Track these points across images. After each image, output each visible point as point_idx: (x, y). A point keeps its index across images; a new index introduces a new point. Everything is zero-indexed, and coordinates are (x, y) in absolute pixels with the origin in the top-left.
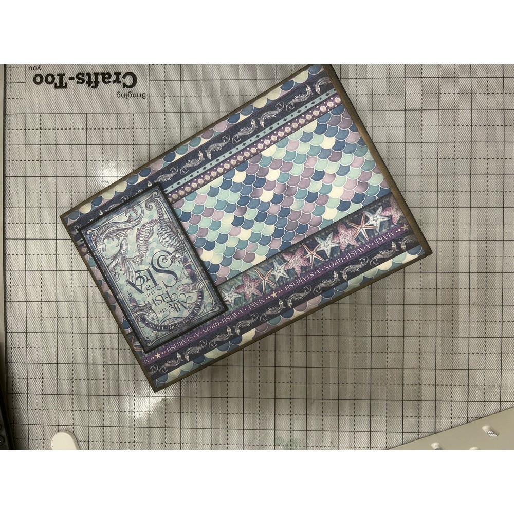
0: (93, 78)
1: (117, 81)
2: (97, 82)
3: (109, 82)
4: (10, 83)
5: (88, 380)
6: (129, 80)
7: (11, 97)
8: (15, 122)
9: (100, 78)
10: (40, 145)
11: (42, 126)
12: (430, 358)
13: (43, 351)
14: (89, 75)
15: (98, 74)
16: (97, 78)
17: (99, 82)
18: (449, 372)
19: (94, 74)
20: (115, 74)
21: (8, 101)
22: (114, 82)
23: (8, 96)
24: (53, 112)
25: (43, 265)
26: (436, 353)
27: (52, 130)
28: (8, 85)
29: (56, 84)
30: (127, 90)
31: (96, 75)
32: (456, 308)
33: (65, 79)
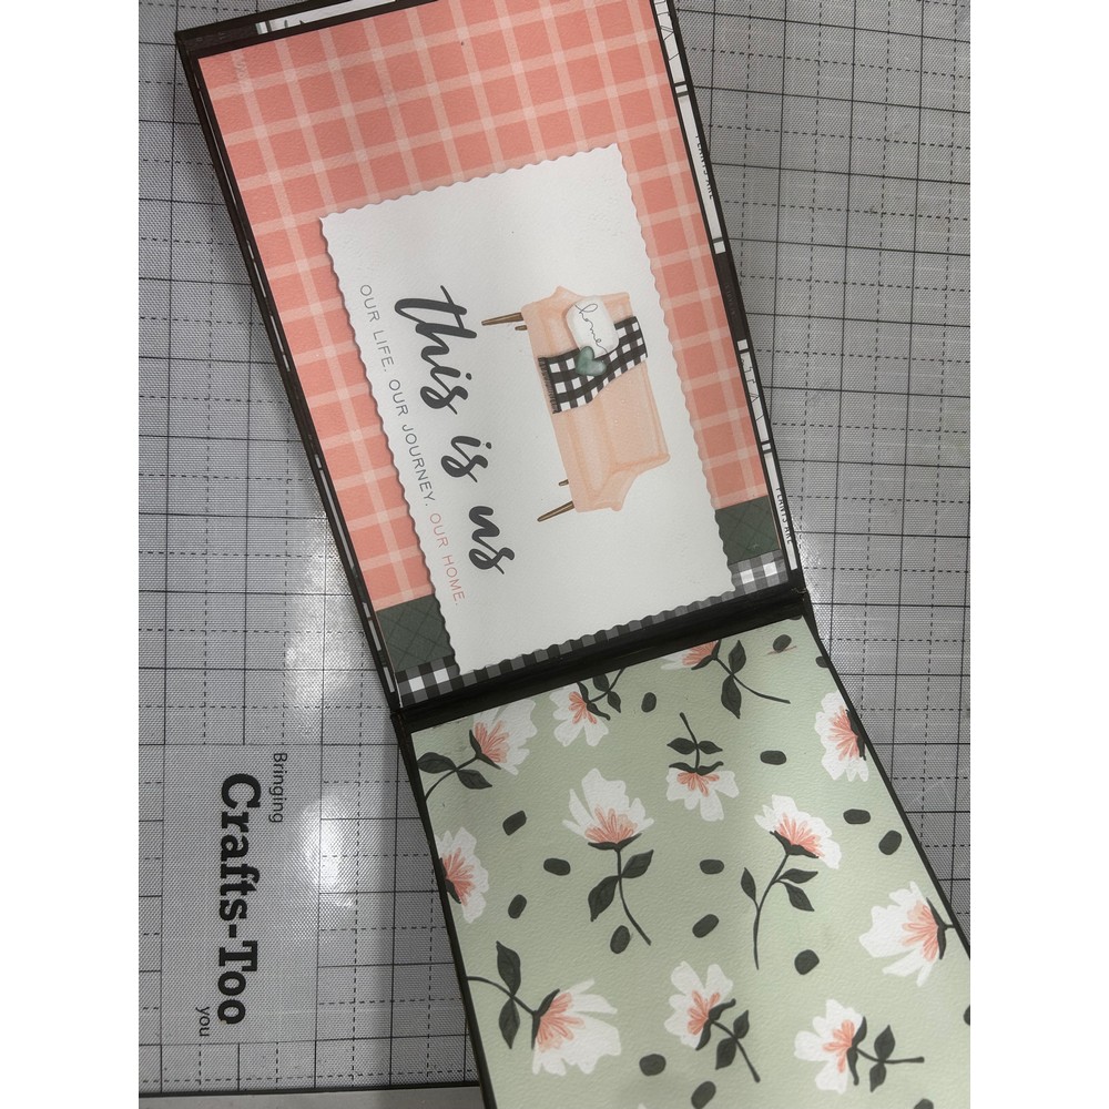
0: (234, 879)
1: (242, 821)
2: (244, 870)
3: (244, 840)
4: (238, 1079)
6: (241, 793)
7: (274, 1076)
8: (335, 1062)
9: (233, 862)
10: (392, 1001)
11: (348, 999)
12: (897, 119)
14: (225, 889)
15: (223, 867)
16: (234, 871)
17: (244, 866)
18: (927, 79)
19: (223, 876)
20: (224, 826)
21: (282, 1084)
22: (244, 829)
23: (272, 1085)
24: (313, 974)
26: (887, 105)
27: (357, 975)
28: (244, 1085)
29: (245, 969)
30: (266, 799)
31: (225, 871)
32: (792, 51)
33: (235, 946)
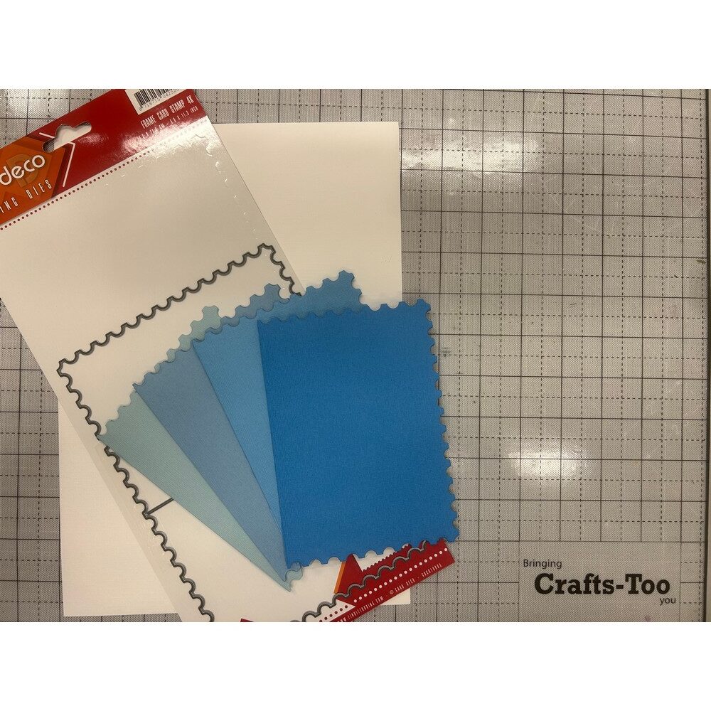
0: (592, 587)
1: (560, 583)
2: (587, 581)
3: (571, 582)
4: (699, 582)
5: (603, 195)
7: (699, 564)
8: (693, 531)
9: (583, 588)
10: (661, 501)
11: (659, 525)
13: (661, 233)
14: (597, 592)
15: (585, 592)
16: (587, 587)
17: (585, 581)
19: (590, 592)
20: (563, 592)
21: (703, 559)
22: (565, 582)
23: (703, 565)
24: (645, 544)
25: (661, 346)
27: (646, 520)
28: (701, 580)
29: (640, 580)
30: (548, 571)
31: (587, 591)
33: (628, 586)
